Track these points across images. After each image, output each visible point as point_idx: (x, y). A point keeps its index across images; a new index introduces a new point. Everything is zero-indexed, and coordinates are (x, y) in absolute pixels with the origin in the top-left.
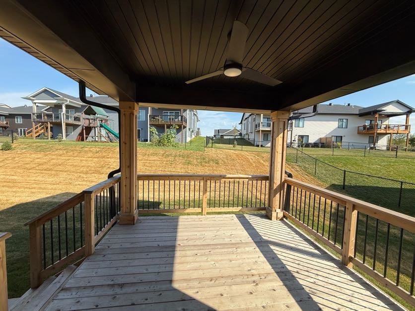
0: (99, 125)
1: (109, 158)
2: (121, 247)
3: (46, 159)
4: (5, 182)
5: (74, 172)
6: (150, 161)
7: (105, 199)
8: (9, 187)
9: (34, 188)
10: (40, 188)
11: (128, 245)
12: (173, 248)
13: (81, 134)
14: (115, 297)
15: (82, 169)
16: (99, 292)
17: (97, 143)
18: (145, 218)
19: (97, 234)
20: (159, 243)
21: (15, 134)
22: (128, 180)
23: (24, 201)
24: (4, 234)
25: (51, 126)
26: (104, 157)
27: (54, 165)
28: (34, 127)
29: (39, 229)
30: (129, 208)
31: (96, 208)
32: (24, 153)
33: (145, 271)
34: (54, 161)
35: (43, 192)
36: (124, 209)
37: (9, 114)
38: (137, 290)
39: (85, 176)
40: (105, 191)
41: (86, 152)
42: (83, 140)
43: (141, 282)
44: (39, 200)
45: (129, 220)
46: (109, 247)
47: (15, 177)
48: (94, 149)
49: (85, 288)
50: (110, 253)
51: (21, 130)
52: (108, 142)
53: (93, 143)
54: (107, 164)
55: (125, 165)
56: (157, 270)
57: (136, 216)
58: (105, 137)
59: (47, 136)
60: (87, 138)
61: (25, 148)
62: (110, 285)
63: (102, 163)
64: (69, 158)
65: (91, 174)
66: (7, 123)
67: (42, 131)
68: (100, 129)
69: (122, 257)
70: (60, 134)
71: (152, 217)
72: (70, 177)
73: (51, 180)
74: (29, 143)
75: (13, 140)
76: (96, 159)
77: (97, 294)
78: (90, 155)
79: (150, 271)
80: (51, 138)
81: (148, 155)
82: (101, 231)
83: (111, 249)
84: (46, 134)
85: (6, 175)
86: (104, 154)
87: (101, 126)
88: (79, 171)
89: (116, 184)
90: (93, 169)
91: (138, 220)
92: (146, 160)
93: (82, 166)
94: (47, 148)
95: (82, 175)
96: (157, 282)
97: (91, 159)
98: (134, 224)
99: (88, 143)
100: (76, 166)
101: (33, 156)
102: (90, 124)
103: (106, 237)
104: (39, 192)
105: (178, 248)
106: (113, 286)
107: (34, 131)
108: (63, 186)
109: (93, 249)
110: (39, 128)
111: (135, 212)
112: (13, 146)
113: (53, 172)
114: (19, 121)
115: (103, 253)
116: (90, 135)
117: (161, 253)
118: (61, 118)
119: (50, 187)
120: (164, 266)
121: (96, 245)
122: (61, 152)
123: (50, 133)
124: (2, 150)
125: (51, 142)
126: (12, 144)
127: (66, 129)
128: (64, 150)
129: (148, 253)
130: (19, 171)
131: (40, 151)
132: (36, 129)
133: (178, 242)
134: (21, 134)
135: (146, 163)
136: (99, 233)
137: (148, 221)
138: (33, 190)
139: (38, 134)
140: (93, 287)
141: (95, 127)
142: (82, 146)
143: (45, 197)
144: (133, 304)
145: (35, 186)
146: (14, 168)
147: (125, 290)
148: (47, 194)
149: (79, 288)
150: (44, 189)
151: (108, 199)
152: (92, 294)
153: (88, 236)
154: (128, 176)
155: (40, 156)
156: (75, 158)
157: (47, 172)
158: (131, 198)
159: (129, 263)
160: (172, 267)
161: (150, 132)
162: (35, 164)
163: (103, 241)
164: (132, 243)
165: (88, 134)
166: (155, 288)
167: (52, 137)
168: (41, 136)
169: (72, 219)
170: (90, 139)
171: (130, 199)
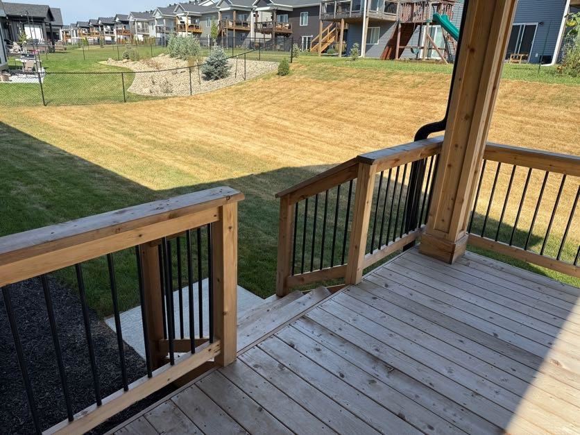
0: (430, 18)
1: (436, 101)
2: (411, 297)
3: (329, 94)
4: (276, 128)
5: (365, 126)
6: (541, 118)
7: (399, 188)
8: (280, 138)
9: (306, 146)
10: (314, 148)
11: (426, 302)
12: (535, 362)
13: (392, 44)
14: (373, 382)
15: (379, 121)
16: (352, 355)
17: (418, 65)
18: (483, 258)
19: (372, 253)
20: (498, 330)
21: (296, 46)
22: (459, 152)
23: (292, 165)
24: (237, 192)
25: (347, 28)
26: (426, 98)
27: (338, 107)
28: (322, 32)
29: (291, 209)
30: (447, 223)
31: (377, 199)
32: (302, 82)
33: (445, 372)
34: (339, 100)
35: (315, 155)
36: (435, 220)
37: (294, 9)
38: (417, 396)
39: (382, 137)
40: (402, 167)
41: (394, 84)
42: (392, 57)
43: (430, 388)
44: (308, 167)
45: (440, 249)
46: (387, 286)
47: (287, 123)
48: (410, 79)
49: (332, 334)
50: (386, 298)
51: (305, 38)
52: (443, 62)
53: (410, 65)
54: (428, 114)
55: (460, 113)
56: (474, 387)
57: (460, 246)
58: (438, 50)
59: (337, 51)
60: (401, 51)
61: (305, 72)
62: (371, 355)
63: (420, 112)
64: (363, 95)
65: (394, 134)
66: (289, 27)
67: (332, 40)
68: (432, 30)
69: (406, 316)
70: (357, 44)
71: (500, 264)
72: (357, 135)
73: (330, 135)
74: (311, 62)
75: (292, 57)
76: (409, 102)
77: (348, 356)
78: (400, 90)
79: (456, 376)
80: (343, 53)
81: (541, 101)
82: (379, 248)
83: (390, 292)
84: (337, 46)
85: (278, 118)
86: (429, 91)
87: (436, 21)
88: (373, 125)
89: (429, 158)
90: (399, 123)
91: (463, 256)
92: (530, 116)
93: (382, 116)
94: (333, 74)
95: (377, 133)
96: (464, 408)
97: (399, 100)
98: (450, 263)
99: (401, 64)
100: (371, 113)
101: (313, 87)
102: (413, 15)
103: (388, 265)
104: (311, 154)
105: (548, 369)
106: (376, 359)
107: (321, 40)
108: (345, 151)
109: (359, 277)
110: (329, 34)
111: (460, 236)
112: (291, 69)
113: (335, 122)
114: (304, 20)
115: (374, 292)
116: (409, 44)
117: (497, 355)
118: (363, 8)
119: (325, 147)
120: (497, 388)
121: (366, 271)
122: (352, 82)
123: (341, 45)
124: (278, 74)
125: (342, 60)
126: (290, 64)
127: (369, 31)
128: (358, 78)
129: (463, 339)
130: (293, 113)
131: (323, 79)
132: (325, 36)
133: (554, 355)
134: (305, 47)
135: (527, 123)
136: (374, 252)
137: (487, 269)
138: (305, 149)
139: (325, 46)
140: (345, 341)
141: (420, 24)
142: (389, 71)
143: (317, 164)
144: (401, 417)
145: (308, 142)
146: (288, 107)
147: (395, 381)
148: (320, 160)
149: (324, 328)
150: (318, 150)
151: (405, 191)
152: (339, 352)
153: (354, 248)
154: (461, 143)
155: (321, 88)
156: (373, 97)
157: (327, 120)
158: (456, 199)
159: (417, 336)
160: (518, 403)
161: (568, 28)
162: (313, 102)
163: (378, 270)
164: (435, 301)
165: (404, 42)
166: (457, 419)
167: (345, 53)
168: (329, 50)
169: (346, 213)
170: (407, 54)
171: (454, 200)
